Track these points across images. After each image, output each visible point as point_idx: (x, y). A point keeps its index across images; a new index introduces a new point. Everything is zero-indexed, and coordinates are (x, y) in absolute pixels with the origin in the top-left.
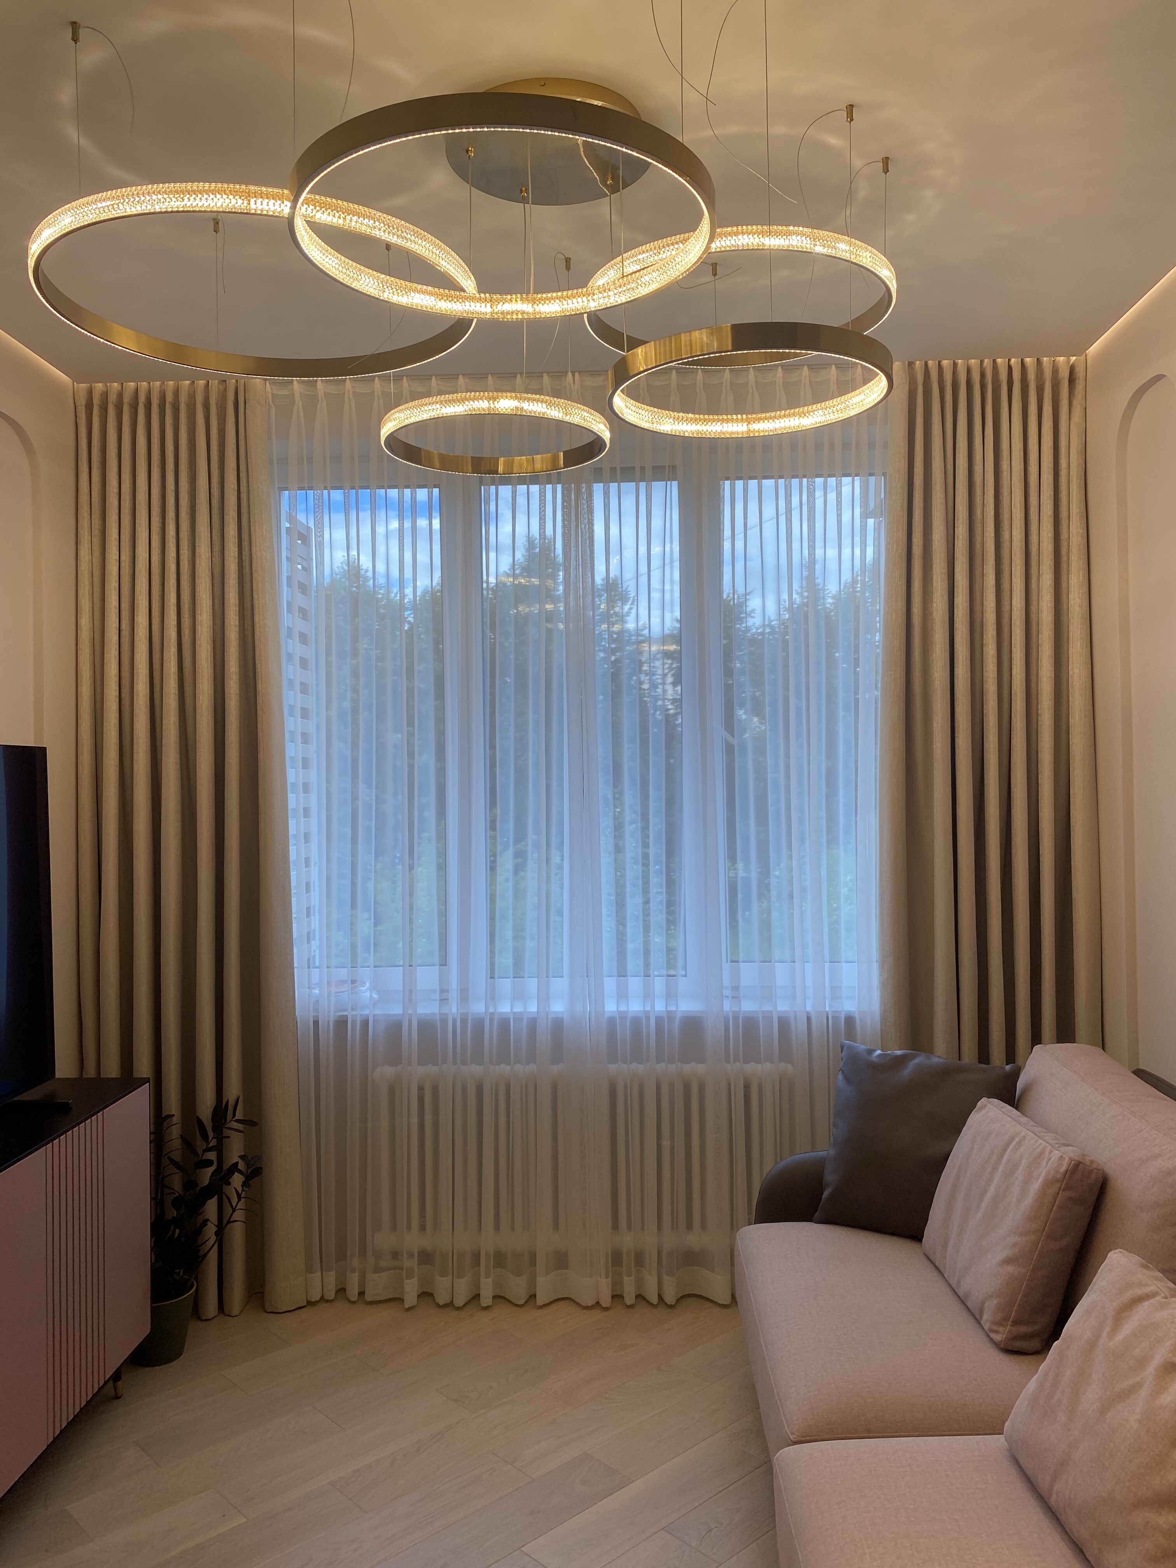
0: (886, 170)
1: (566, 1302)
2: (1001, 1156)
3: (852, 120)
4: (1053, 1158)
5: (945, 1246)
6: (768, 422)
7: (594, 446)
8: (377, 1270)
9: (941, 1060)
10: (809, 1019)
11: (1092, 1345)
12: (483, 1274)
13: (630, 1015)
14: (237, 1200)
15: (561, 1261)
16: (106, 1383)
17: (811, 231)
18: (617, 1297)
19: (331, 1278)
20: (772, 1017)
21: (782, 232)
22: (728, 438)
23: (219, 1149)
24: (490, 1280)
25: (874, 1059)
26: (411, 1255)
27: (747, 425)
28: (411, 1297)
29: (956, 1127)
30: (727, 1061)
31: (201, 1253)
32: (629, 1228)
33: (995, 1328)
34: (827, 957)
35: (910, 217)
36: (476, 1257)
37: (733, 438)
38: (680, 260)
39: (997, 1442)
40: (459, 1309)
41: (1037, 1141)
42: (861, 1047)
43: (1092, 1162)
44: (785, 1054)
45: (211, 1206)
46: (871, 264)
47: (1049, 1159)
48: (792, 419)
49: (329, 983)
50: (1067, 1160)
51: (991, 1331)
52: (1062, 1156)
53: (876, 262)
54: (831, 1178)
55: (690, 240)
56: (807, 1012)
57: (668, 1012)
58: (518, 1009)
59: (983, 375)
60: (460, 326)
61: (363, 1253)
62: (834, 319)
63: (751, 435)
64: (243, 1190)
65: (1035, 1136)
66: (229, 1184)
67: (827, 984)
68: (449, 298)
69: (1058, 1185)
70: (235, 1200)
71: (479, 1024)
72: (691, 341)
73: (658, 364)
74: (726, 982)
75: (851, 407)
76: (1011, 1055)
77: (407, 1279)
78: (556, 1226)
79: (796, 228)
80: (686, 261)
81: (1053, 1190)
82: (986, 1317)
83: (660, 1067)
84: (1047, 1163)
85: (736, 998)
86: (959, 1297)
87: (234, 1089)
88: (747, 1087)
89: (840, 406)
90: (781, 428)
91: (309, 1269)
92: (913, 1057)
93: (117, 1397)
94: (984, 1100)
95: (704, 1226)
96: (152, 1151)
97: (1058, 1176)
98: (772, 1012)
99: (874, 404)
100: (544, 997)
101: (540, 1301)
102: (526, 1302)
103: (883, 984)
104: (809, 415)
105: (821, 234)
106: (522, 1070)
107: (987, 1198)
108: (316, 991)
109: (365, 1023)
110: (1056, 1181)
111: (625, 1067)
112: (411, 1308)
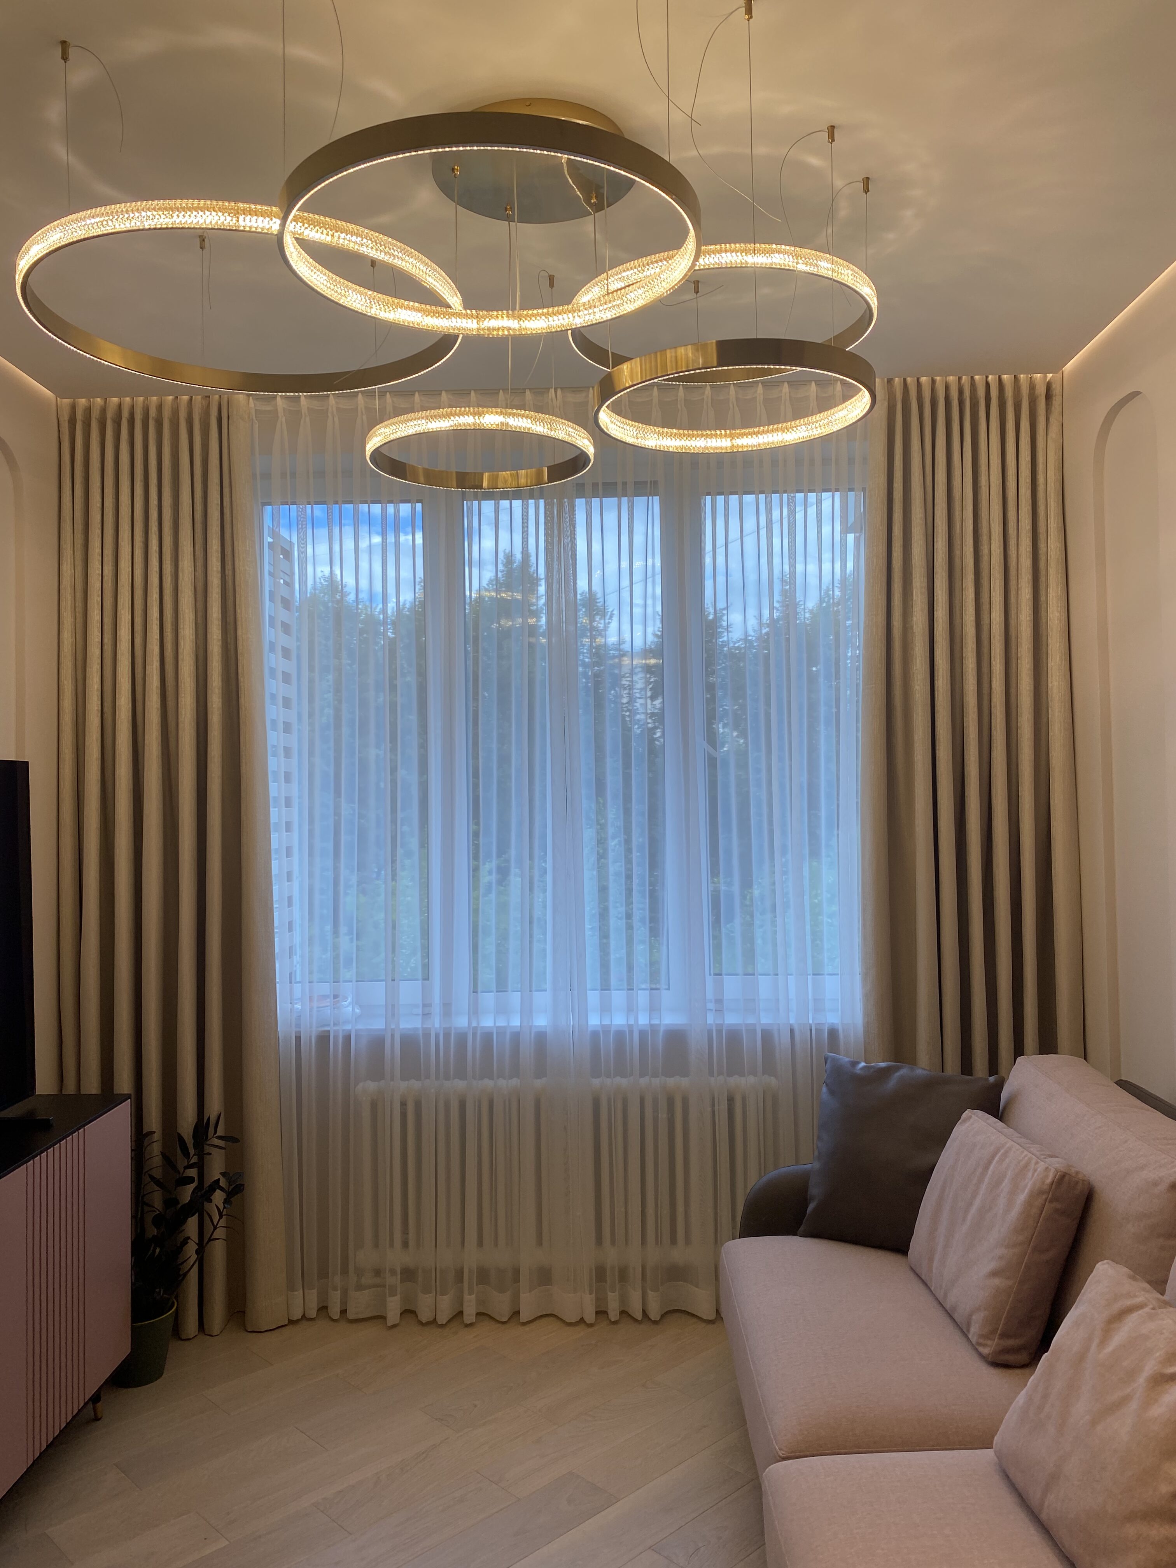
0: (866, 190)
1: (551, 1318)
2: (987, 1168)
3: (833, 140)
4: (1039, 1170)
5: (931, 1260)
6: (752, 437)
7: (578, 461)
8: (359, 1288)
9: (926, 1072)
10: (792, 1031)
11: (1082, 1357)
12: (466, 1291)
13: (613, 1029)
14: (218, 1218)
15: (544, 1276)
16: (86, 1404)
17: (793, 249)
18: (601, 1313)
19: (313, 1297)
20: (755, 1030)
21: (765, 250)
22: (711, 453)
23: (200, 1166)
24: (473, 1296)
25: (858, 1072)
26: (393, 1272)
27: (731, 440)
28: (393, 1316)
29: (940, 1139)
30: (711, 1074)
31: (181, 1273)
32: (613, 1242)
33: (981, 1341)
34: (810, 971)
35: (891, 236)
36: (459, 1275)
37: (717, 453)
38: (665, 277)
39: (988, 1455)
40: (442, 1326)
41: (1023, 1152)
42: (845, 1059)
43: (1077, 1173)
44: (769, 1066)
45: (192, 1224)
46: (852, 282)
47: (1035, 1170)
48: (775, 434)
49: (311, 999)
50: (1053, 1170)
51: (979, 1344)
52: (1048, 1168)
53: (858, 280)
54: (816, 1191)
55: (675, 258)
56: (791, 1025)
57: (652, 1025)
58: (501, 1023)
59: (961, 392)
60: (445, 341)
61: (345, 1271)
62: (817, 336)
63: (735, 451)
64: (224, 1207)
65: (1020, 1148)
66: (210, 1201)
67: (810, 997)
68: (434, 314)
69: (1044, 1197)
70: (216, 1218)
71: (462, 1039)
72: (676, 357)
73: (644, 380)
74: (710, 995)
75: (834, 423)
76: (993, 1067)
77: (390, 1296)
78: (540, 1242)
79: (779, 246)
80: (671, 279)
81: (1039, 1202)
82: (974, 1331)
83: (644, 1081)
84: (1033, 1175)
85: (719, 1011)
86: (946, 1310)
87: (215, 1105)
88: (731, 1100)
89: (823, 421)
90: (764, 444)
91: (291, 1287)
92: (897, 1069)
93: (97, 1419)
94: (968, 1112)
95: (688, 1241)
96: (133, 1169)
97: (1046, 1187)
98: (755, 1025)
99: (856, 419)
100: (527, 1011)
101: (524, 1316)
102: (509, 1319)
103: (866, 996)
104: (793, 430)
105: (803, 253)
106: (506, 1084)
107: (973, 1210)
108: (298, 1006)
109: (347, 1038)
110: (1041, 1192)
111: (608, 1081)
112: (394, 1326)
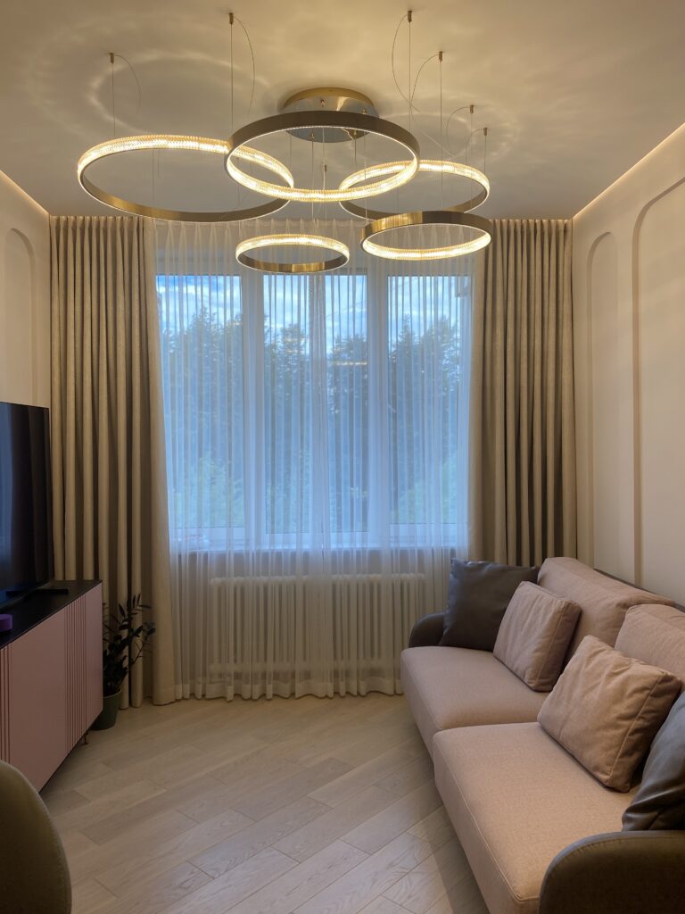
0: (486, 134)
1: (310, 696)
2: (532, 606)
3: (472, 112)
4: (557, 603)
5: (505, 651)
6: (431, 253)
7: (341, 259)
8: (211, 683)
9: (500, 566)
12: (267, 683)
13: (343, 550)
15: (307, 675)
18: (336, 693)
19: (188, 686)
20: (414, 551)
23: (130, 619)
24: (271, 686)
25: (468, 566)
26: (230, 675)
28: (230, 695)
29: (509, 596)
30: (392, 572)
32: (342, 658)
33: (531, 681)
34: (442, 521)
35: (494, 154)
36: (264, 675)
40: (255, 700)
42: (462, 560)
43: (575, 604)
44: (421, 568)
49: (186, 537)
50: (564, 603)
51: (529, 683)
53: (481, 178)
54: (448, 624)
56: (432, 548)
57: (363, 548)
58: (286, 547)
59: (522, 227)
61: (204, 674)
63: (422, 259)
64: (146, 640)
65: (549, 595)
66: (138, 637)
67: (442, 535)
69: (560, 615)
70: (141, 646)
71: (266, 555)
73: (387, 228)
74: (392, 534)
75: (470, 249)
76: (532, 563)
77: (228, 688)
78: (305, 659)
82: (526, 677)
83: (358, 576)
84: (555, 606)
85: (397, 541)
86: (513, 672)
87: (137, 590)
88: (402, 585)
89: (465, 247)
90: (435, 257)
91: (176, 683)
92: (487, 564)
93: (86, 743)
94: (523, 582)
95: (379, 655)
97: (561, 610)
98: (414, 548)
99: (483, 247)
100: (300, 541)
101: (297, 696)
102: (289, 696)
103: (470, 533)
106: (290, 578)
107: (526, 625)
108: (179, 540)
109: (206, 556)
110: (559, 612)
111: (340, 576)
112: (231, 701)
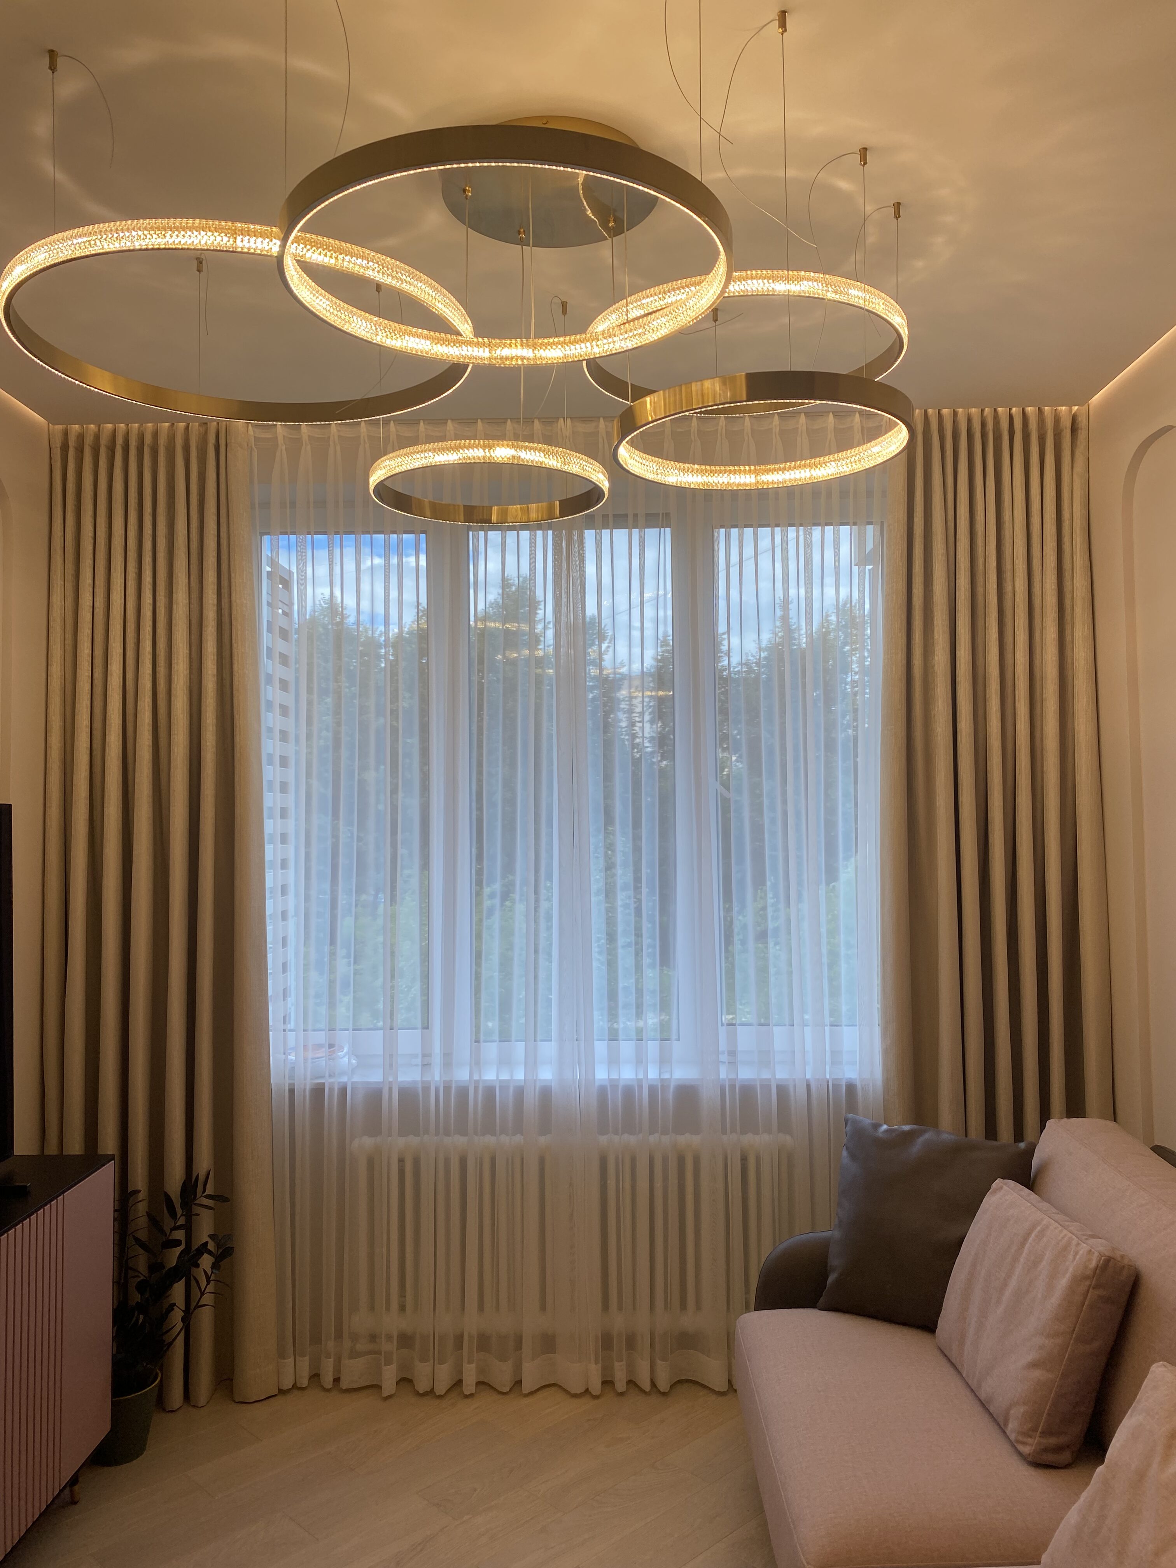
0: (897, 216)
1: (553, 1388)
2: (1022, 1245)
3: (865, 163)
4: (1081, 1252)
5: (962, 1342)
6: (778, 473)
7: (592, 495)
8: (354, 1354)
9: (953, 1137)
10: (808, 1087)
12: (465, 1359)
13: (621, 1084)
14: (206, 1283)
15: (548, 1344)
16: (61, 1491)
17: (822, 276)
18: (608, 1383)
19: (304, 1364)
20: (770, 1086)
21: (793, 278)
22: (735, 490)
23: (188, 1228)
24: (473, 1366)
25: (881, 1135)
26: (389, 1337)
27: (756, 477)
28: (389, 1385)
29: (970, 1208)
30: (724, 1132)
31: (166, 1343)
32: (620, 1308)
33: (1020, 1438)
34: (827, 1020)
35: (920, 264)
36: (459, 1340)
37: (740, 490)
38: (691, 305)
40: (440, 1397)
41: (1061, 1231)
42: (867, 1122)
43: (1122, 1257)
44: (784, 1125)
45: (178, 1290)
46: (884, 311)
47: (1077, 1253)
48: (802, 471)
49: (305, 1047)
50: (1096, 1254)
51: (1018, 1441)
52: (1091, 1250)
53: (889, 309)
54: (836, 1261)
55: (702, 285)
56: (808, 1081)
57: (662, 1080)
58: (505, 1076)
59: (983, 425)
60: (455, 370)
61: (339, 1335)
62: (843, 368)
63: (760, 487)
64: (212, 1272)
65: (1059, 1226)
66: (198, 1266)
67: (827, 1049)
68: (443, 342)
69: (1087, 1283)
70: (203, 1282)
71: (463, 1093)
72: (702, 390)
73: (668, 414)
74: (723, 1045)
75: (867, 459)
76: (1020, 1132)
77: (385, 1365)
78: (543, 1308)
79: (808, 274)
80: (698, 306)
81: (1082, 1288)
82: (1012, 1427)
83: (653, 1139)
84: (1075, 1258)
85: (733, 1064)
86: (980, 1400)
87: (204, 1162)
88: (744, 1159)
89: (854, 457)
90: (790, 480)
91: (282, 1355)
92: (921, 1133)
93: (74, 1502)
94: (999, 1181)
95: (698, 1307)
96: (116, 1242)
97: (1089, 1272)
98: (769, 1080)
99: (891, 456)
100: (531, 1062)
101: (527, 1387)
102: (511, 1390)
103: (886, 1052)
104: (822, 466)
105: (833, 280)
106: (509, 1141)
107: (1008, 1293)
108: (292, 1057)
109: (343, 1091)
110: (1085, 1278)
111: (616, 1138)
112: (390, 1397)
